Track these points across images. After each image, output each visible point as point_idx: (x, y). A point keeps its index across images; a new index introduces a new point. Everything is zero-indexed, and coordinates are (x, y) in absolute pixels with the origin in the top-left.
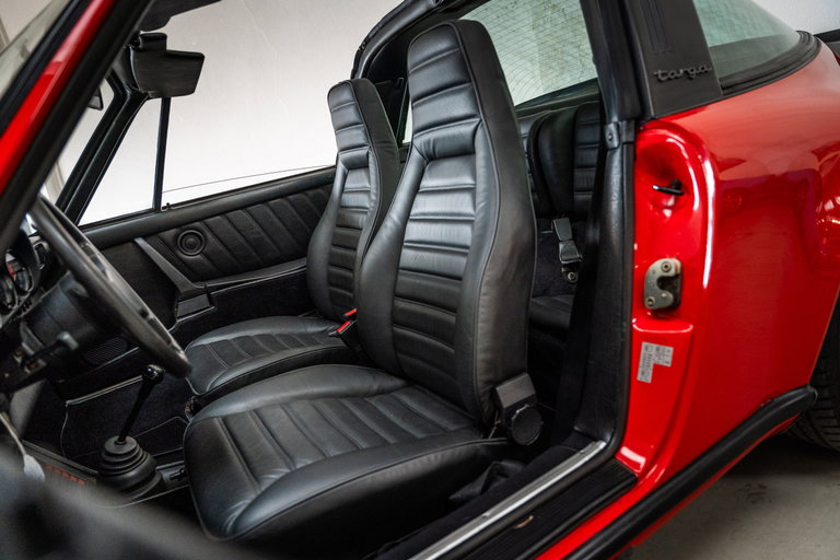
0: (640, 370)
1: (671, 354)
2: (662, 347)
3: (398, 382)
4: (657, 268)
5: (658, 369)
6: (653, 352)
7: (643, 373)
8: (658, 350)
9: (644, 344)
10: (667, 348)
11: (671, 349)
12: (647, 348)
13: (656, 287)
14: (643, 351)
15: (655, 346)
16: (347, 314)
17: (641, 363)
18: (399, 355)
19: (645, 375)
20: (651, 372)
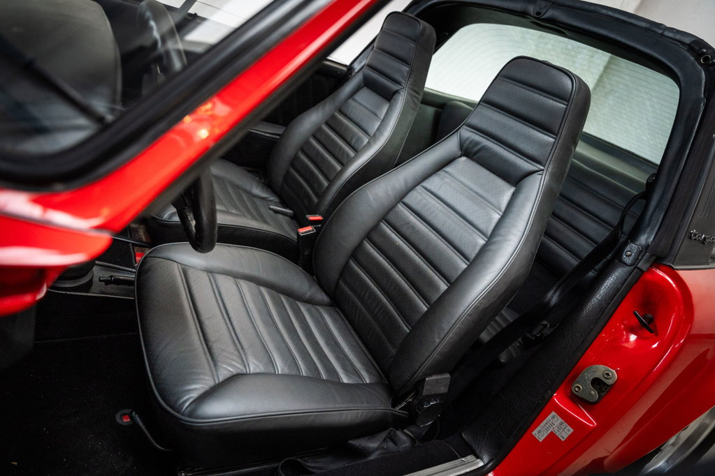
0: (539, 428)
1: (569, 433)
2: (565, 424)
3: (325, 298)
4: (600, 370)
5: (552, 436)
6: (557, 424)
7: (539, 432)
8: (561, 424)
9: (553, 413)
10: (569, 427)
11: (572, 430)
12: (553, 417)
13: (589, 382)
14: (549, 417)
15: (560, 420)
16: (311, 218)
17: (542, 424)
18: (341, 282)
19: (540, 433)
20: (546, 435)
